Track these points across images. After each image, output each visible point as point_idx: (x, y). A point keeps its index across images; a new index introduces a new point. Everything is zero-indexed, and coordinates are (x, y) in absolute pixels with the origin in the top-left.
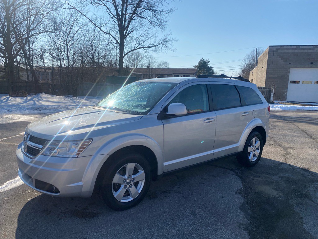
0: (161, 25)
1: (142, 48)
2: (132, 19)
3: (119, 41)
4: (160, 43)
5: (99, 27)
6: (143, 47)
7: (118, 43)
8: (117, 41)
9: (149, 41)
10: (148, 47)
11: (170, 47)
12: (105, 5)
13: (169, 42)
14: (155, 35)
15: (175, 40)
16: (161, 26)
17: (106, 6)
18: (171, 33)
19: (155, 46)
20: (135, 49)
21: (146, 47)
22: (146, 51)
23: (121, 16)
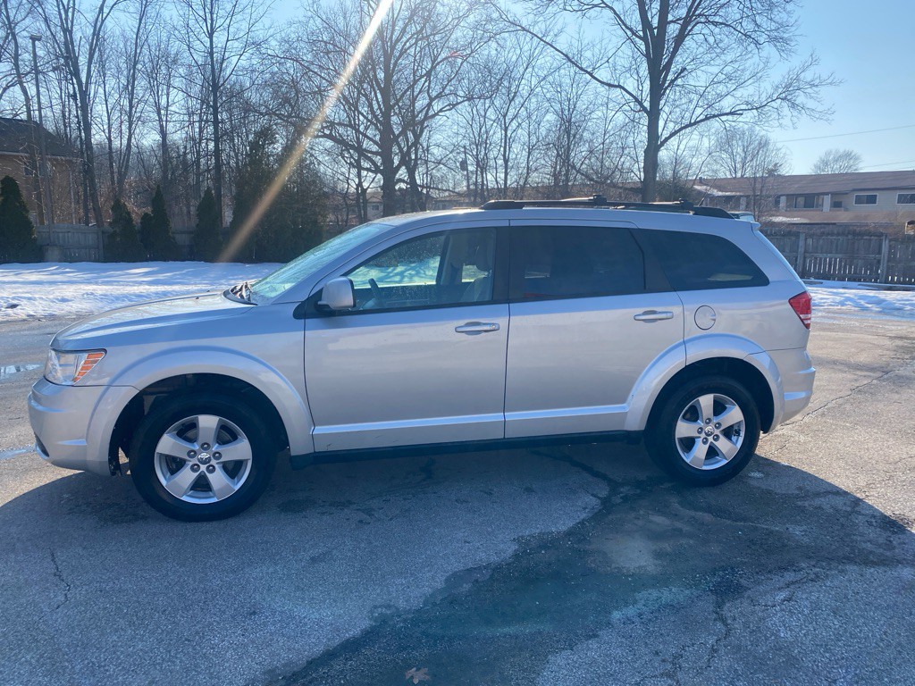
0: (779, 40)
1: (714, 116)
2: (688, 34)
3: (647, 104)
4: (775, 96)
5: (589, 70)
6: (718, 116)
7: (644, 109)
8: (640, 104)
9: (738, 93)
10: (731, 113)
11: (810, 104)
12: (607, 6)
13: (809, 90)
14: (759, 75)
15: (829, 81)
16: (778, 44)
17: (611, 8)
18: (814, 61)
19: (757, 109)
20: (693, 121)
21: (727, 114)
22: (727, 125)
23: (656, 31)
